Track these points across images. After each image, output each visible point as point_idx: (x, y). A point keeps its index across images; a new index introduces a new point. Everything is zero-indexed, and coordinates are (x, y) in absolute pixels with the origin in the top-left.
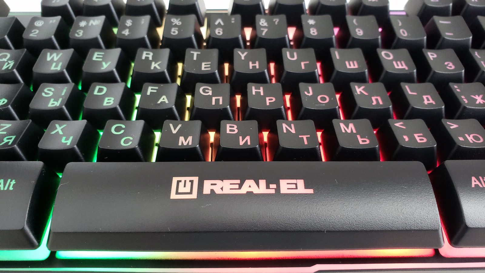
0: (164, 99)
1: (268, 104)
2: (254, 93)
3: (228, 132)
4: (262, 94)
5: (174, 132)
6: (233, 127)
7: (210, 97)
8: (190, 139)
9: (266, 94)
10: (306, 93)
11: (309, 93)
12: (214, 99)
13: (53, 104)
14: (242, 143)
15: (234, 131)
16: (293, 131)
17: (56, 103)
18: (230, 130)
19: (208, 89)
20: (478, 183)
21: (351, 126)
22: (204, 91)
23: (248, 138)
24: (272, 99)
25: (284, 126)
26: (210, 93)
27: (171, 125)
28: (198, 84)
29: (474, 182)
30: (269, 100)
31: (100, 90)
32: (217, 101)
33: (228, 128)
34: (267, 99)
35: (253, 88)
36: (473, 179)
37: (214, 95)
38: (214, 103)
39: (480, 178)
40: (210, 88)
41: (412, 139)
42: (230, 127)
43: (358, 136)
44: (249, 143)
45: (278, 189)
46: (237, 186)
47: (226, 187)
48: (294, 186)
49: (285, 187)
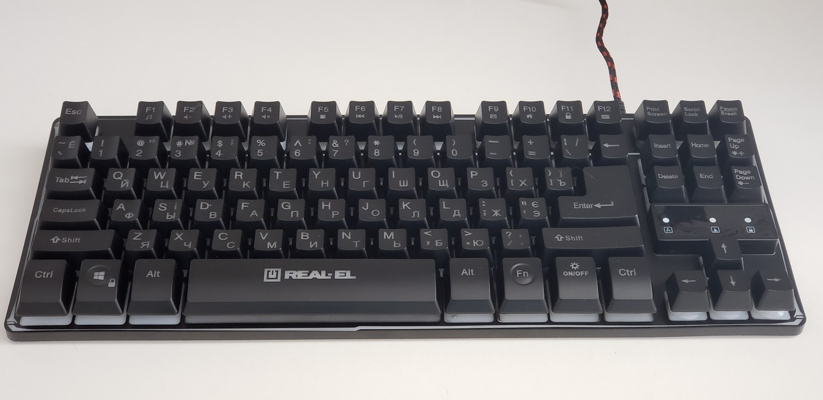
0: (254, 213)
1: (333, 217)
2: (323, 208)
3: (302, 238)
4: (329, 208)
5: (264, 239)
6: (306, 234)
7: (289, 211)
8: (275, 244)
9: (333, 208)
10: (363, 208)
11: (365, 208)
12: (292, 212)
13: (169, 217)
14: (311, 246)
15: (306, 237)
16: (349, 238)
17: (172, 216)
18: (304, 237)
19: (288, 204)
20: (466, 273)
21: (392, 234)
22: (284, 205)
23: (316, 243)
24: (337, 213)
25: (344, 234)
26: (289, 208)
27: (261, 233)
28: (280, 200)
29: (464, 272)
30: (335, 213)
31: (205, 206)
32: (295, 214)
33: (302, 236)
34: (333, 212)
35: (323, 203)
36: (464, 270)
37: (292, 209)
38: (292, 216)
39: (469, 270)
40: (290, 204)
41: (433, 243)
42: (304, 234)
43: (394, 242)
44: (316, 246)
45: (333, 276)
46: (307, 275)
47: (299, 275)
48: (344, 274)
49: (338, 275)
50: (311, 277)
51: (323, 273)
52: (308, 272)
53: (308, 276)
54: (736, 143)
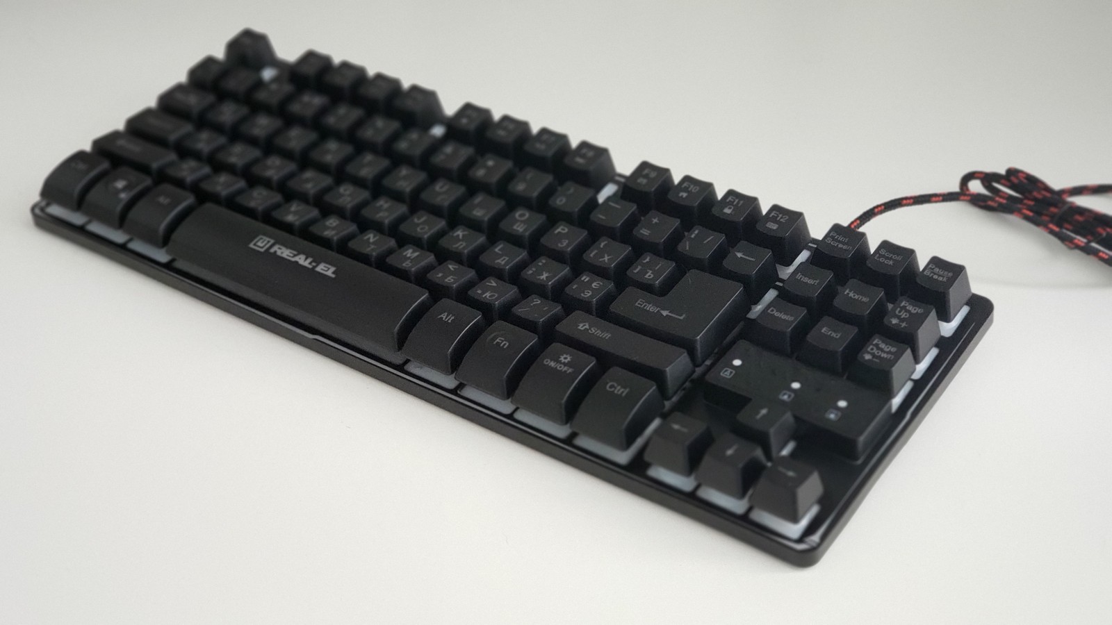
1: (378, 216)
2: (379, 204)
3: (328, 224)
4: (384, 207)
8: (296, 218)
9: (387, 210)
10: (416, 219)
14: (327, 233)
21: (417, 254)
22: (345, 189)
25: (371, 235)
27: (295, 204)
31: (273, 162)
32: (345, 200)
37: (349, 195)
45: (315, 267)
46: (292, 255)
47: (285, 253)
48: (326, 269)
49: (321, 268)
50: (296, 259)
51: (309, 260)
52: (295, 253)
53: (293, 257)
54: (907, 311)
